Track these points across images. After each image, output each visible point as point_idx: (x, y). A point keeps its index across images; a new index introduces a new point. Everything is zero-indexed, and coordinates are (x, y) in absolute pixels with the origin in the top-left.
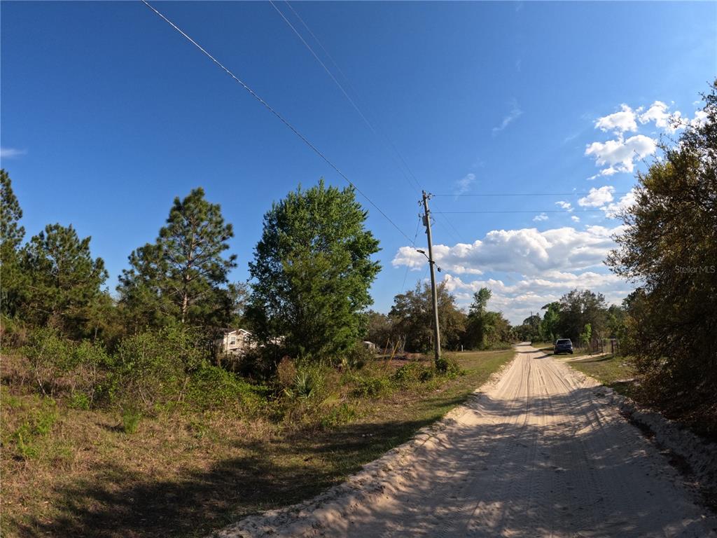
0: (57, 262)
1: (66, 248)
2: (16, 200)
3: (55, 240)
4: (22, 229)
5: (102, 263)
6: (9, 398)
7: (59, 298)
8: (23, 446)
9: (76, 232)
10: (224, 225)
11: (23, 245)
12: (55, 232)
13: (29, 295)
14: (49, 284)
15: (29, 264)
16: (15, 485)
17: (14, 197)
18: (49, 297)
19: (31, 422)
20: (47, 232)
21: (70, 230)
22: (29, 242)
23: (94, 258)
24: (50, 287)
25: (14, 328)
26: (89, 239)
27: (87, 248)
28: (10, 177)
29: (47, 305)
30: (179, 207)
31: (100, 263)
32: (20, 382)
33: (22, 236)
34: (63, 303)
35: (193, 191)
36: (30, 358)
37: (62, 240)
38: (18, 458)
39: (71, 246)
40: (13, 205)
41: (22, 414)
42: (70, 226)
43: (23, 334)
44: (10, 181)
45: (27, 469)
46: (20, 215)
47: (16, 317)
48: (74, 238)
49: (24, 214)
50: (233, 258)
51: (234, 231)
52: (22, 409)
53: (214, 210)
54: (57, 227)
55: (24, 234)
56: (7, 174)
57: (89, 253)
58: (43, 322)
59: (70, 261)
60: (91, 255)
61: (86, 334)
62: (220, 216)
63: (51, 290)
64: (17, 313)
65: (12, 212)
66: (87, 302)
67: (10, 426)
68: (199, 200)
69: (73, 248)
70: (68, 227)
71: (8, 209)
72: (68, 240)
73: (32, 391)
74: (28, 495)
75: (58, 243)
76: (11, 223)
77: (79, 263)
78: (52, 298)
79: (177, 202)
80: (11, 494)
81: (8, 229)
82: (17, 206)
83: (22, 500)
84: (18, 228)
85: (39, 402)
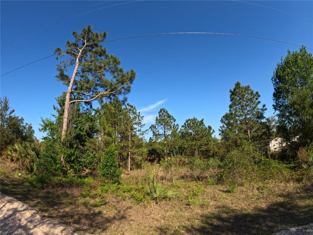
0: (193, 132)
1: (195, 126)
2: (171, 116)
3: (190, 124)
4: (177, 125)
5: (211, 127)
6: (184, 184)
7: (198, 144)
8: (190, 200)
9: (197, 119)
10: (255, 93)
11: (179, 130)
12: (189, 122)
13: (186, 146)
14: (192, 141)
15: (184, 135)
16: (186, 214)
17: (170, 115)
18: (194, 145)
19: (193, 192)
20: (186, 122)
21: (194, 119)
22: (181, 128)
23: (207, 126)
24: (193, 141)
25: (183, 159)
26: (203, 120)
27: (203, 123)
28: (166, 109)
29: (193, 148)
30: (233, 93)
31: (210, 128)
32: (188, 177)
33: (178, 127)
34: (199, 146)
35: (235, 84)
36: (191, 169)
37: (192, 124)
38: (188, 205)
39: (197, 125)
40: (171, 118)
41: (189, 189)
42: (194, 117)
43: (187, 161)
44: (167, 111)
45: (191, 208)
46: (175, 120)
47: (183, 155)
48: (197, 121)
49: (176, 119)
50: (264, 106)
51: (260, 94)
52: (189, 187)
53: (247, 88)
54: (189, 120)
55: (178, 126)
56: (165, 109)
57: (204, 125)
58: (193, 154)
59: (198, 130)
60: (205, 125)
61: (211, 156)
62: (251, 90)
63: (194, 143)
64: (183, 153)
65: (172, 120)
66: (208, 143)
67: (185, 193)
68: (239, 87)
69: (198, 125)
70: (193, 118)
71: (170, 120)
72: (195, 123)
73: (193, 180)
74: (191, 218)
75: (192, 125)
76: (173, 124)
77: (202, 130)
78: (195, 145)
79: (231, 91)
80: (184, 217)
81: (172, 126)
82: (173, 118)
83: (188, 220)
84: (176, 125)
85: (196, 184)
